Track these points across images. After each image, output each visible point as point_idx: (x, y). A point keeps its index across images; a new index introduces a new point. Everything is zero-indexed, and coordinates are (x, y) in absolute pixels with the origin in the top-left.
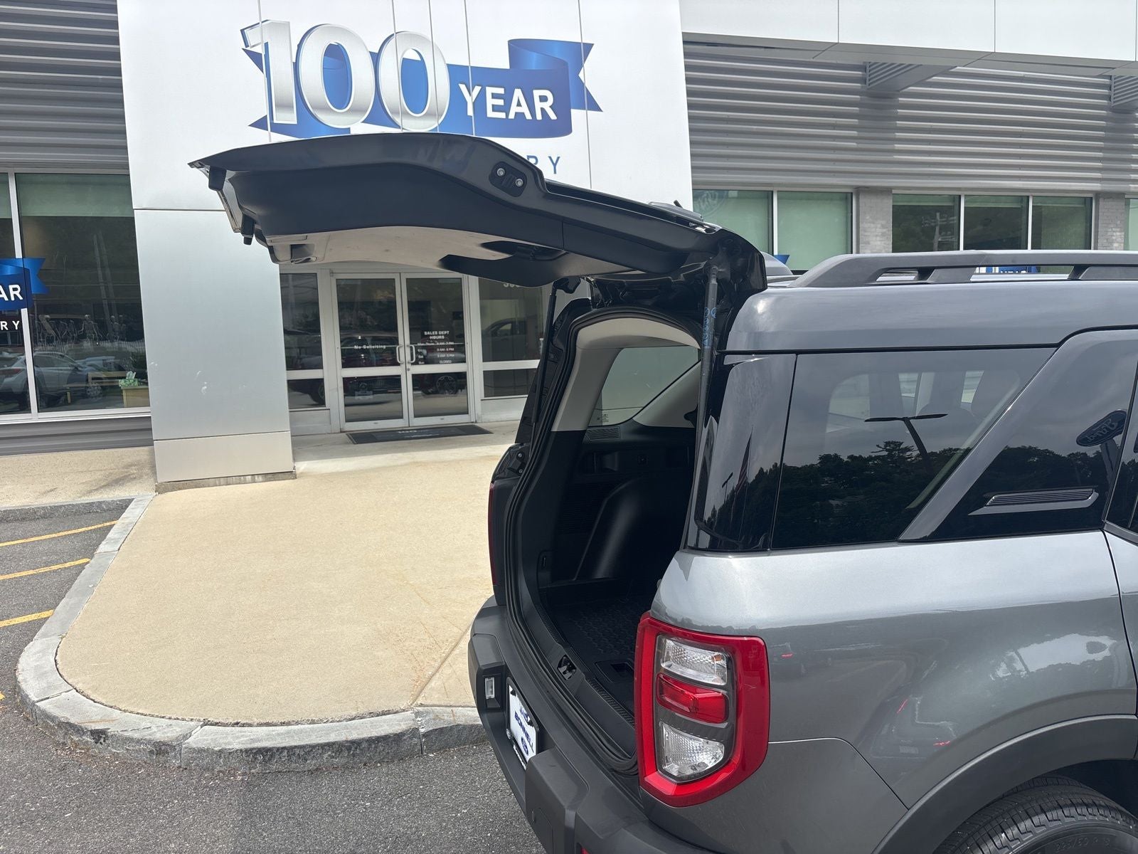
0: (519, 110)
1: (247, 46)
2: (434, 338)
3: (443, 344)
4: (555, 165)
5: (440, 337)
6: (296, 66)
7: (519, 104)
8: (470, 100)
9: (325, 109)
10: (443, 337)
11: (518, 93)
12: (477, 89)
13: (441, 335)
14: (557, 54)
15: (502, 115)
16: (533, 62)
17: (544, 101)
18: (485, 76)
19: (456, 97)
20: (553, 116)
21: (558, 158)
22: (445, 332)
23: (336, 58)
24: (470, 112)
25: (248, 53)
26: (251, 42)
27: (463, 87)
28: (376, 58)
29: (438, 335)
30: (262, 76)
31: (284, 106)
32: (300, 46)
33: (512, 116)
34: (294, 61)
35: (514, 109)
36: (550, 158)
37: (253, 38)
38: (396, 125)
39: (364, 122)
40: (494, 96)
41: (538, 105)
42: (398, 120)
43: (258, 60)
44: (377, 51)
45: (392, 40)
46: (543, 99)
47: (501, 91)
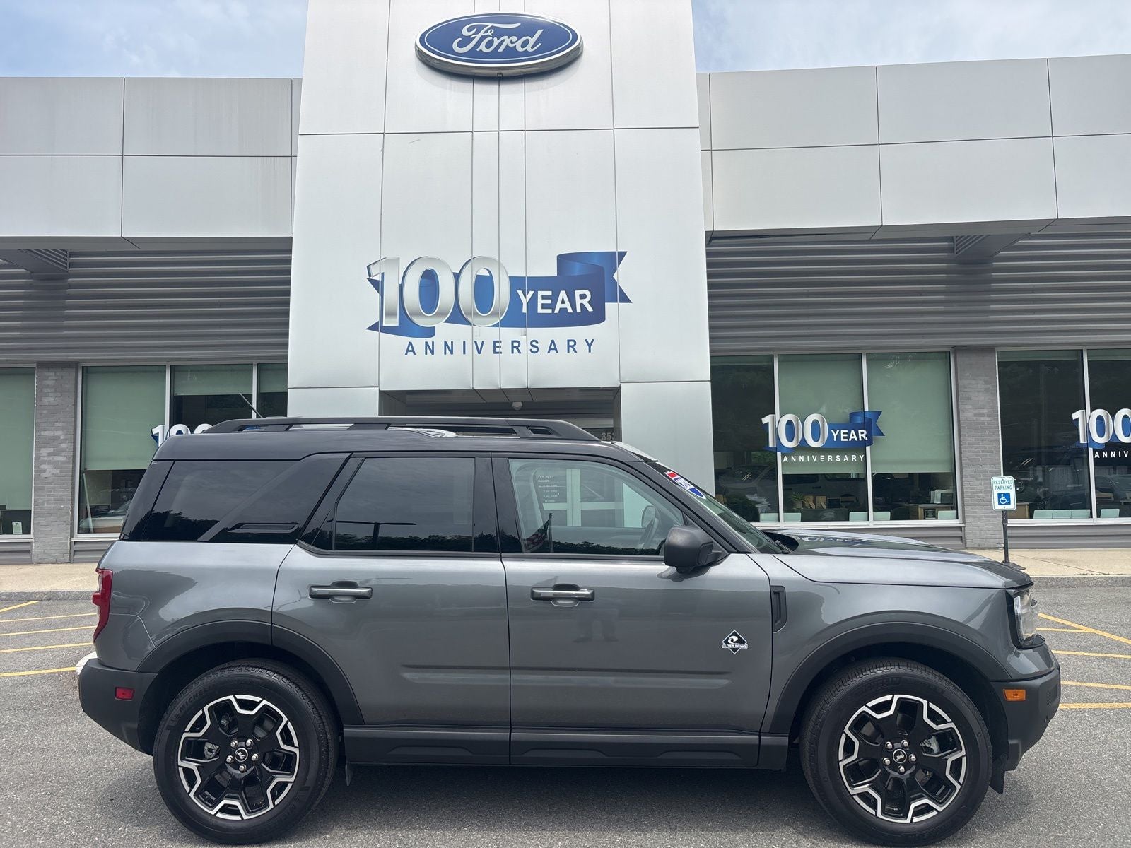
0: (563, 306)
1: (370, 276)
4: (590, 346)
6: (401, 287)
7: (563, 302)
8: (525, 301)
9: (419, 314)
11: (563, 294)
12: (531, 293)
14: (596, 262)
15: (549, 311)
16: (577, 270)
17: (584, 299)
18: (537, 283)
19: (515, 301)
20: (590, 309)
21: (593, 340)
23: (429, 279)
24: (525, 310)
25: (370, 280)
26: (373, 273)
27: (520, 293)
28: (457, 277)
30: (378, 295)
31: (391, 314)
32: (405, 273)
33: (557, 311)
34: (400, 283)
35: (559, 305)
36: (586, 341)
37: (374, 270)
38: (469, 323)
39: (445, 322)
40: (544, 297)
41: (578, 301)
42: (470, 319)
43: (376, 285)
44: (458, 272)
45: (470, 264)
46: (583, 297)
47: (549, 293)
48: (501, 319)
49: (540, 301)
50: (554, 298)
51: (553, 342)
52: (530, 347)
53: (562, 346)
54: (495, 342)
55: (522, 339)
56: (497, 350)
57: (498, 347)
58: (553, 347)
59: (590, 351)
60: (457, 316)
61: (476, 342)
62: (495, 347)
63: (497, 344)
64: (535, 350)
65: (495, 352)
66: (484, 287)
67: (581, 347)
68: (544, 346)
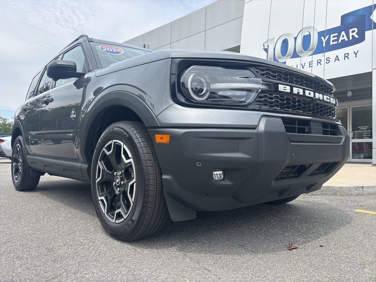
0: (343, 38)
1: (264, 47)
2: (362, 129)
3: (366, 131)
4: (356, 54)
5: (365, 129)
6: (274, 49)
7: (343, 37)
8: (324, 41)
9: (280, 58)
10: (366, 129)
11: (343, 33)
12: (328, 36)
13: (365, 128)
14: (361, 13)
15: (336, 42)
16: (351, 20)
19: (320, 41)
20: (357, 36)
21: (358, 51)
22: (367, 127)
23: (285, 42)
24: (324, 45)
25: (264, 49)
26: (265, 46)
27: (322, 38)
28: (296, 38)
29: (364, 128)
30: (266, 54)
32: (276, 43)
33: (340, 41)
34: (274, 47)
35: (341, 38)
36: (354, 52)
37: (266, 45)
38: (299, 56)
40: (333, 37)
41: (351, 34)
42: (300, 55)
43: (266, 50)
44: (296, 37)
45: (302, 31)
46: (353, 32)
47: (337, 34)
48: (313, 52)
49: (332, 39)
50: (338, 37)
51: (337, 56)
52: (326, 61)
53: (341, 57)
54: (310, 62)
55: (322, 58)
56: (311, 65)
57: (311, 64)
58: (337, 58)
59: (356, 57)
60: (295, 55)
61: (302, 64)
62: (310, 64)
63: (311, 63)
64: (328, 62)
66: (307, 39)
67: (352, 56)
68: (332, 59)
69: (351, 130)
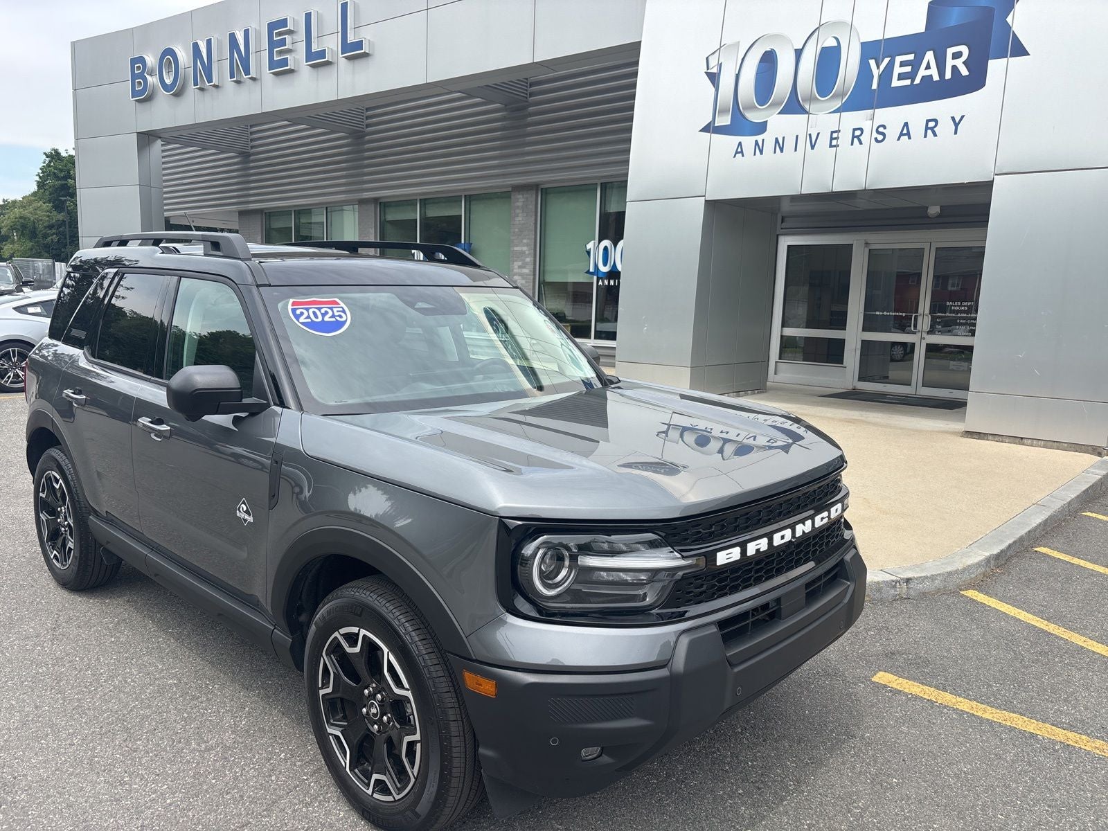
0: (928, 73)
1: (708, 69)
2: (956, 308)
3: (965, 315)
4: (956, 125)
5: (963, 308)
6: (738, 77)
7: (928, 67)
8: (876, 73)
10: (966, 308)
11: (930, 56)
12: (887, 60)
13: (965, 306)
14: (983, 3)
15: (908, 82)
16: (954, 18)
17: (957, 59)
19: (864, 71)
20: (964, 71)
21: (963, 117)
22: (969, 303)
24: (874, 86)
25: (708, 74)
26: (711, 65)
27: (872, 63)
28: (799, 53)
29: (961, 306)
30: (713, 90)
31: (724, 111)
32: (743, 60)
33: (917, 81)
34: (737, 73)
35: (922, 72)
36: (953, 118)
37: (713, 62)
38: (804, 112)
39: (779, 113)
40: (903, 64)
41: (950, 62)
42: (807, 107)
43: (714, 78)
44: (801, 48)
45: (816, 34)
46: (957, 56)
47: (911, 57)
48: (844, 101)
49: (898, 70)
50: (915, 65)
51: (906, 124)
52: (875, 135)
53: (917, 129)
54: (832, 132)
55: (867, 126)
56: (834, 142)
57: (835, 138)
58: (905, 131)
59: (956, 133)
60: (794, 106)
61: (810, 135)
62: (832, 139)
63: (835, 135)
64: (880, 137)
65: (831, 146)
67: (945, 127)
68: (892, 131)
69: (927, 311)
